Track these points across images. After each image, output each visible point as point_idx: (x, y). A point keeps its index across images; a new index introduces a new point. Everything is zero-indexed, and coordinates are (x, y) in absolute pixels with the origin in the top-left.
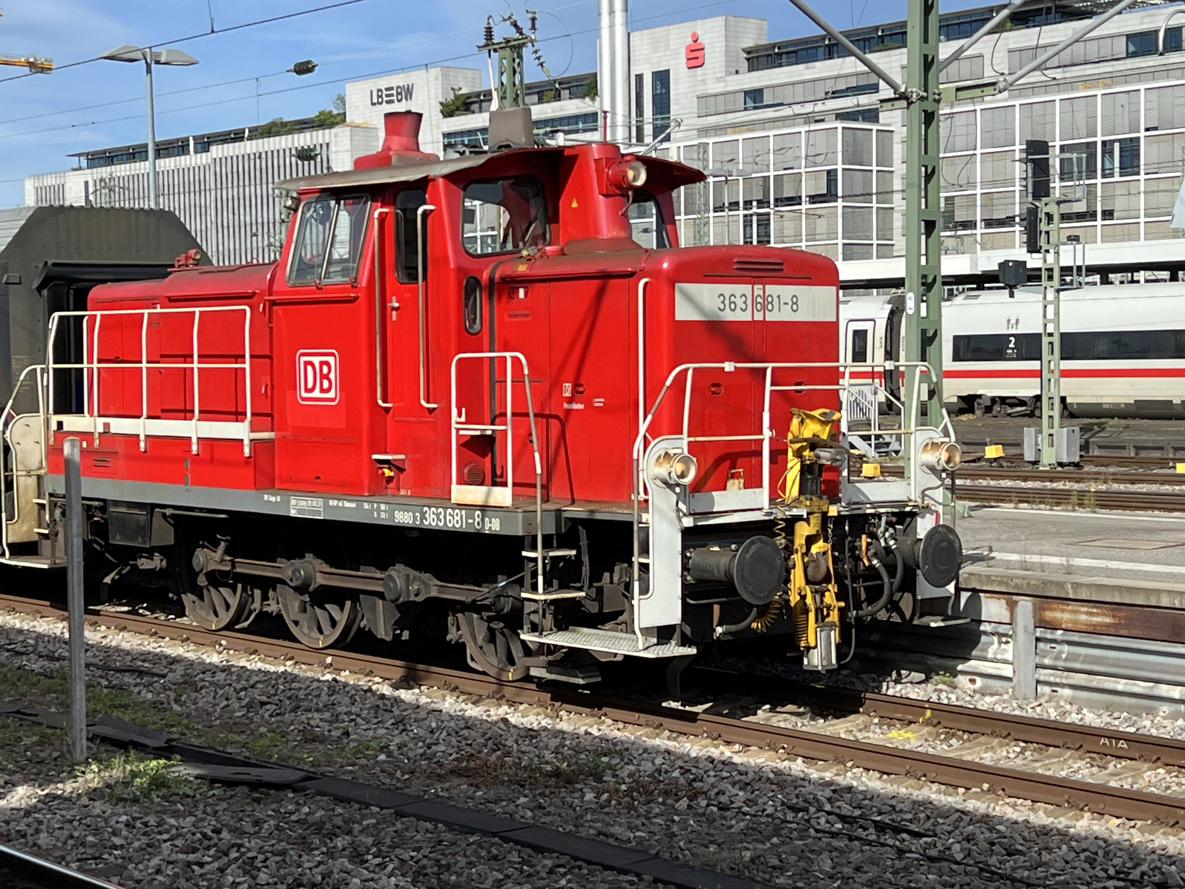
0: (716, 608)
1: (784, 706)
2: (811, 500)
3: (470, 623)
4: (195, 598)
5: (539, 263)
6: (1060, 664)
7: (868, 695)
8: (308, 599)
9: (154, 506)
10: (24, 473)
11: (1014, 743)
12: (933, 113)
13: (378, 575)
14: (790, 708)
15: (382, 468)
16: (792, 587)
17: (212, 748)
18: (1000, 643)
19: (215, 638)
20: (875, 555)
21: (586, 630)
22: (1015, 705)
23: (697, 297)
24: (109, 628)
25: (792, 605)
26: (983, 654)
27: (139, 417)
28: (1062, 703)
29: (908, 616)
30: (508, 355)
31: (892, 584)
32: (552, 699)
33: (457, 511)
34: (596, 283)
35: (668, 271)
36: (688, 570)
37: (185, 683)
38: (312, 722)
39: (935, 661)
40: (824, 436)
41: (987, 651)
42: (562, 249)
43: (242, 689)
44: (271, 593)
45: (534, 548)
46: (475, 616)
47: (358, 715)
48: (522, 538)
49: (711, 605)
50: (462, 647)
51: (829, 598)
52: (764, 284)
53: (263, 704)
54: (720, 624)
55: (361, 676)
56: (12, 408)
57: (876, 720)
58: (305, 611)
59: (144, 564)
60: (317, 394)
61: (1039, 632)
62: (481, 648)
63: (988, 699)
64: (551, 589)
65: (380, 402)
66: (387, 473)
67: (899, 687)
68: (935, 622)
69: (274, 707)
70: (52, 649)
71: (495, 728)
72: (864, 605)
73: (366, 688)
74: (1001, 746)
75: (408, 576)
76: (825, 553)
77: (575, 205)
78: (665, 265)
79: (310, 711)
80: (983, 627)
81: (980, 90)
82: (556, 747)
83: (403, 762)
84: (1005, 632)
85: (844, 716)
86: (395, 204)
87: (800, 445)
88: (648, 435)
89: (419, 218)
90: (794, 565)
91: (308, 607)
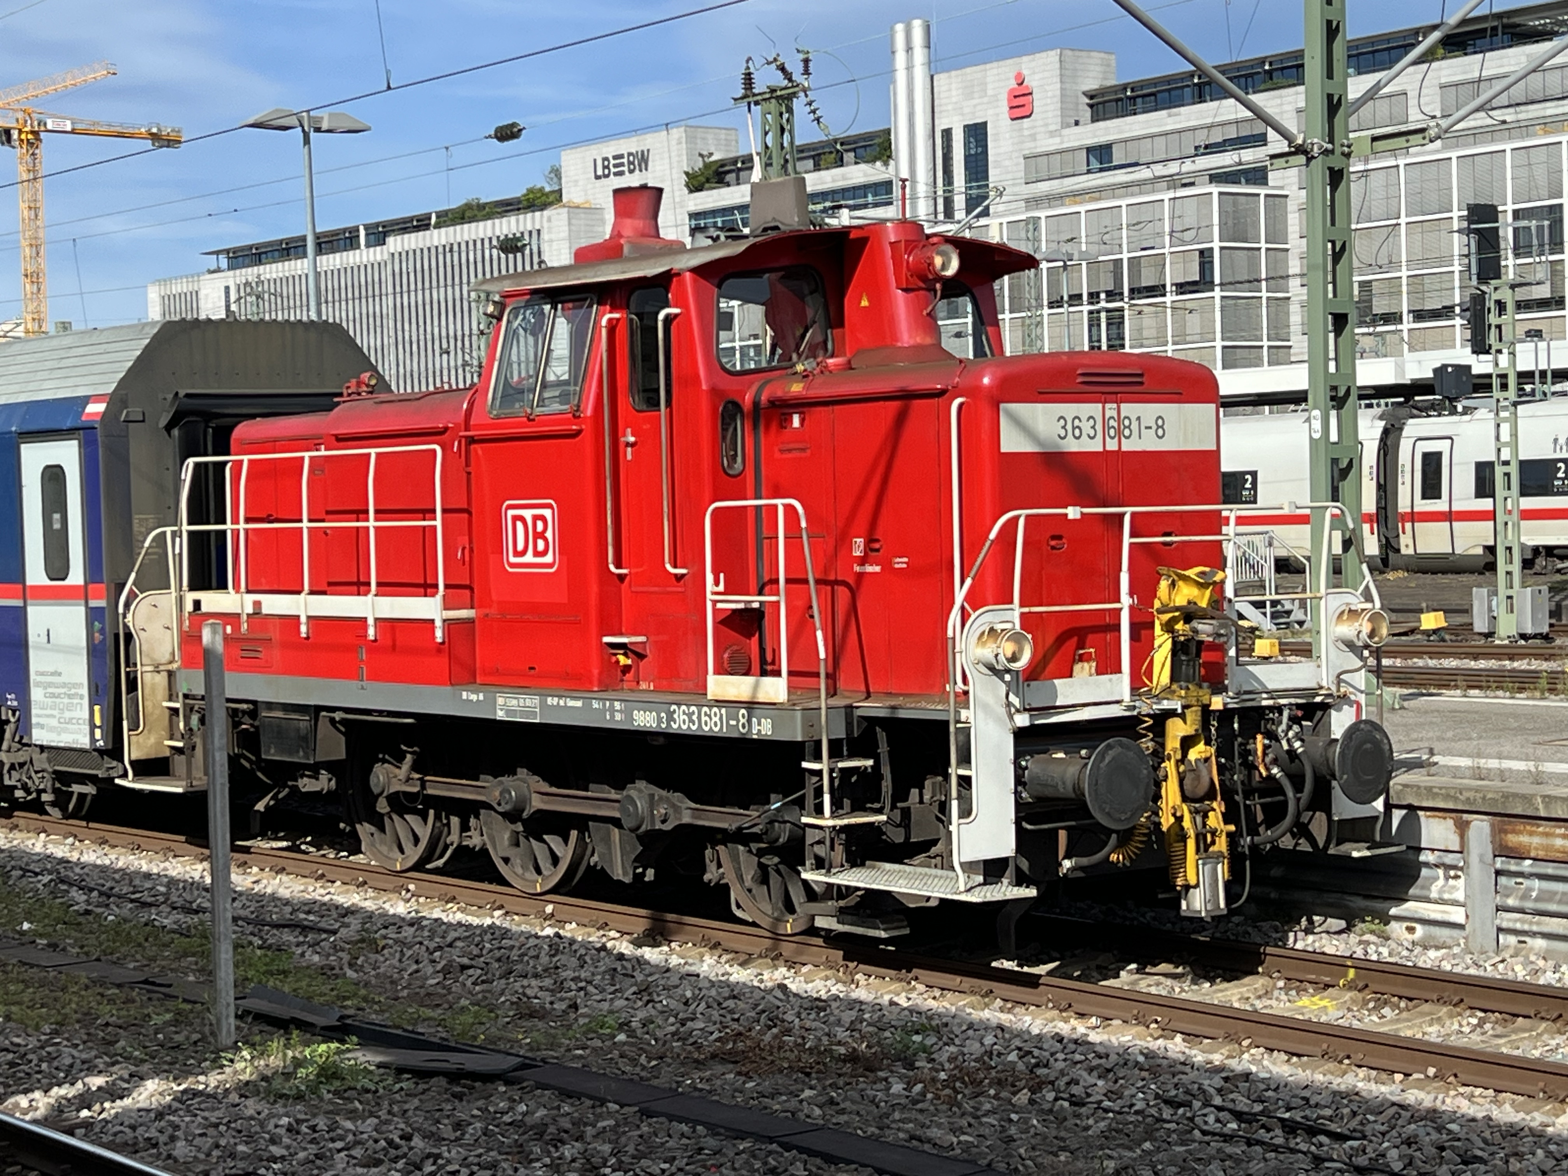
0: (1062, 835)
1: (1155, 965)
2: (1188, 688)
3: (735, 858)
4: (373, 829)
5: (819, 380)
6: (1529, 905)
7: (1269, 950)
8: (521, 829)
9: (319, 709)
10: (151, 668)
11: (1468, 1012)
12: (1341, 171)
13: (613, 795)
14: (1164, 967)
15: (615, 655)
16: (1163, 806)
17: (398, 1027)
18: (1447, 877)
19: (401, 881)
20: (1275, 761)
21: (888, 866)
22: (1469, 961)
23: (1030, 422)
24: (262, 870)
25: (1164, 828)
26: (1424, 893)
27: (299, 592)
28: (1533, 958)
29: (1321, 842)
30: (779, 502)
31: (1299, 800)
32: (845, 958)
33: (715, 709)
34: (895, 405)
35: (990, 388)
36: (1024, 784)
37: (362, 941)
38: (529, 992)
39: (1359, 903)
40: (1204, 604)
41: (1429, 889)
42: (849, 362)
43: (437, 949)
44: (473, 821)
45: (818, 758)
46: (741, 848)
47: (589, 982)
48: (802, 743)
49: (1055, 831)
50: (723, 890)
51: (1215, 820)
52: (1118, 402)
53: (464, 968)
54: (1067, 856)
55: (592, 930)
56: (134, 583)
57: (1281, 984)
58: (517, 845)
59: (307, 785)
60: (529, 558)
61: (1499, 863)
63: (1432, 954)
64: (841, 812)
65: (612, 568)
66: (623, 660)
67: (1311, 938)
68: (1359, 850)
69: (479, 972)
70: (189, 898)
71: (769, 997)
72: (1261, 829)
73: (599, 945)
74: (1451, 1016)
75: (652, 796)
76: (1207, 760)
77: (865, 303)
78: (986, 381)
79: (525, 977)
80: (1423, 857)
81: (1404, 139)
82: (852, 1022)
83: (650, 1044)
84: (1454, 863)
85: (1237, 978)
86: (628, 307)
87: (1170, 615)
88: (966, 605)
89: (660, 325)
90: (1166, 776)
91: (522, 839)
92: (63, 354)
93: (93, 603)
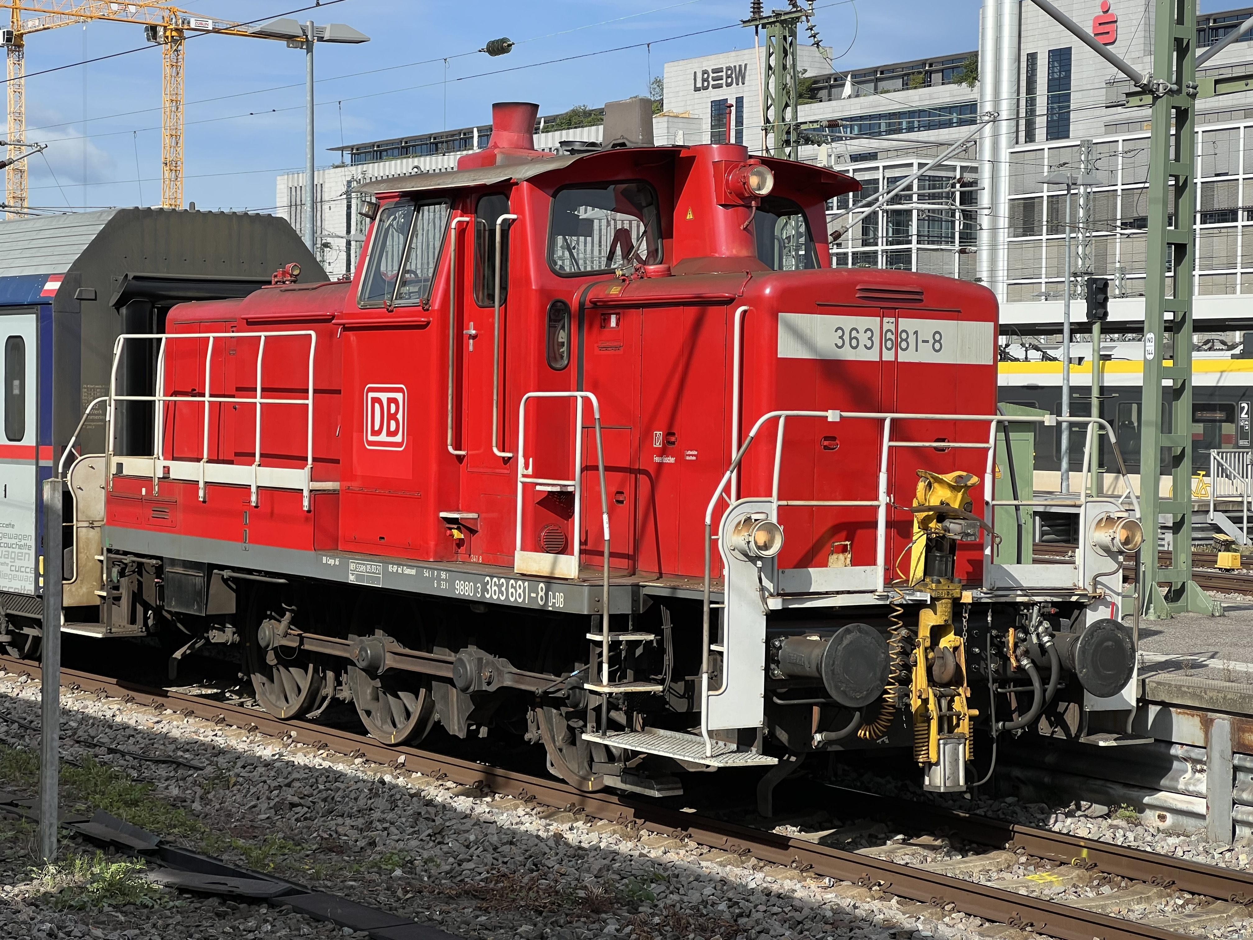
0: (816, 710)
1: (918, 837)
2: (939, 582)
3: (549, 720)
4: (264, 679)
5: (634, 285)
7: (1017, 828)
8: (380, 685)
9: (212, 567)
10: (86, 524)
11: (1177, 894)
12: (1186, 110)
13: (452, 657)
14: (926, 839)
15: (451, 529)
16: (913, 689)
17: (204, 853)
18: (1195, 771)
19: (285, 728)
20: (1026, 653)
21: (662, 732)
22: (1201, 849)
23: (807, 331)
24: (175, 712)
25: (913, 710)
26: (1173, 784)
27: (198, 460)
29: (1073, 731)
30: (578, 394)
31: (1045, 691)
32: (635, 816)
33: (520, 582)
34: (692, 311)
35: (771, 298)
36: (778, 663)
37: (217, 778)
38: (340, 830)
39: (1118, 790)
40: (956, 505)
41: (1177, 781)
42: (669, 269)
43: (275, 788)
44: (344, 678)
45: (600, 631)
46: (554, 711)
47: (392, 824)
48: (588, 617)
49: (811, 706)
50: (539, 750)
51: (959, 704)
52: (897, 317)
53: (293, 805)
54: (819, 731)
55: (431, 780)
56: (73, 446)
57: (1023, 859)
59: (216, 636)
60: (383, 437)
61: (1237, 760)
62: (561, 750)
63: (1172, 841)
65: (450, 449)
66: (456, 534)
67: (1069, 820)
68: (1106, 740)
69: (306, 809)
70: (92, 734)
71: (542, 845)
72: (1015, 716)
73: (413, 791)
74: (1160, 896)
75: (480, 660)
76: (956, 649)
77: (690, 216)
78: (768, 291)
79: (342, 816)
80: (1176, 751)
81: (1244, 82)
82: (600, 870)
83: (422, 880)
84: (1199, 757)
85: (985, 852)
86: (476, 212)
87: (926, 514)
88: (724, 494)
89: (498, 228)
90: (916, 662)
91: (381, 694)
92: (34, 235)
93: (43, 463)
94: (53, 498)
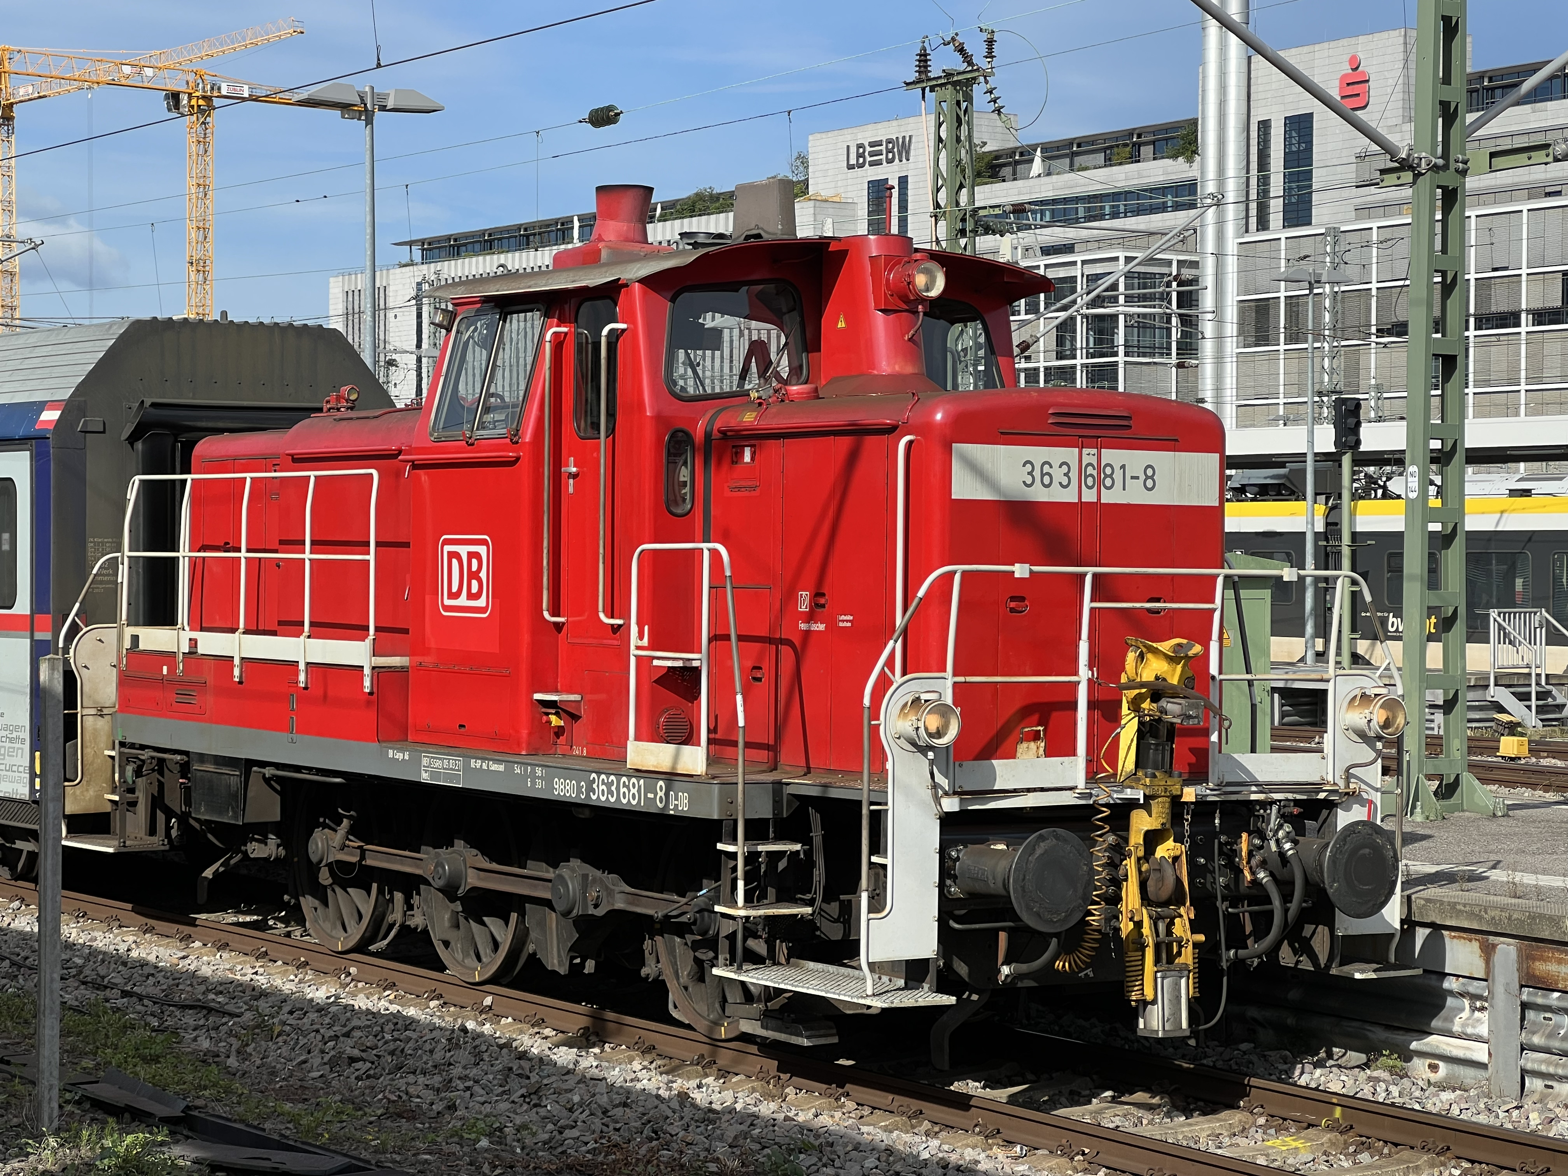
0: (1003, 936)
1: (1131, 1094)
2: (1154, 776)
3: (671, 951)
4: (317, 903)
5: (773, 410)
6: (1556, 1044)
7: (1254, 1081)
8: (460, 909)
9: (250, 763)
10: (93, 711)
11: (1453, 1162)
12: (1455, 190)
13: (550, 874)
14: (1140, 1096)
15: (547, 714)
16: (1123, 909)
17: (242, 1121)
18: (1474, 1009)
19: (342, 963)
20: (1263, 864)
21: (811, 965)
22: (1482, 1106)
23: (988, 466)
24: (205, 945)
25: (1124, 936)
26: (1446, 1025)
27: (233, 630)
28: (1551, 1105)
29: (1323, 960)
30: (705, 546)
31: (1286, 911)
32: (779, 1070)
33: (634, 780)
34: (845, 442)
35: (943, 424)
36: (955, 878)
37: (258, 1026)
38: (411, 1090)
39: (1379, 1034)
40: (1174, 680)
41: (1452, 1022)
42: (816, 390)
43: (331, 1039)
44: (416, 900)
45: (734, 840)
46: (678, 940)
47: (476, 1082)
48: (719, 822)
49: (996, 931)
50: (659, 988)
51: (1181, 928)
52: (1099, 448)
53: (352, 1060)
54: (1007, 962)
55: (525, 1026)
56: (77, 615)
57: (1262, 1121)
58: (457, 926)
59: (256, 850)
60: (463, 601)
61: (1526, 995)
62: (686, 988)
63: (1447, 1096)
64: (765, 901)
65: (546, 615)
66: (555, 720)
67: (1318, 1072)
68: (1362, 971)
69: (369, 1065)
70: (102, 973)
71: (663, 1107)
72: (1250, 942)
73: (503, 1041)
74: (1432, 1166)
75: (585, 877)
76: (1176, 859)
77: (841, 324)
78: (939, 416)
79: (414, 1073)
80: (1450, 984)
81: (1526, 155)
82: (736, 1137)
83: (514, 1152)
84: (1479, 992)
85: (1214, 1111)
86: (576, 321)
87: (1137, 691)
88: (886, 669)
89: (603, 340)
90: (1127, 875)
91: (462, 920)
92: (27, 353)
93: (39, 636)
94: (51, 679)
